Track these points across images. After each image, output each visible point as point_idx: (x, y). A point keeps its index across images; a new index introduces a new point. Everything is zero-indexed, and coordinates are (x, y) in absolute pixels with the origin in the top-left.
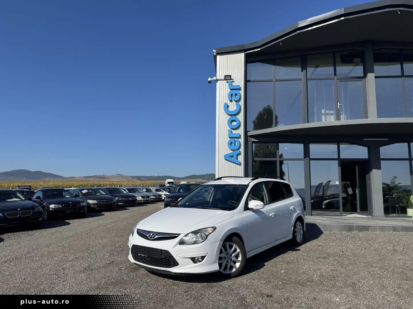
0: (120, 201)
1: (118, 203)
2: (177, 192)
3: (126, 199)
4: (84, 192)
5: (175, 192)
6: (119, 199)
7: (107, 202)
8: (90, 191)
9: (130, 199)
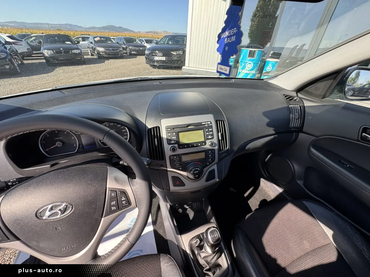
0: (134, 50)
1: (132, 52)
2: (166, 43)
3: (137, 49)
4: (96, 39)
5: (165, 44)
6: (132, 48)
7: (113, 50)
8: (102, 39)
9: (141, 49)
